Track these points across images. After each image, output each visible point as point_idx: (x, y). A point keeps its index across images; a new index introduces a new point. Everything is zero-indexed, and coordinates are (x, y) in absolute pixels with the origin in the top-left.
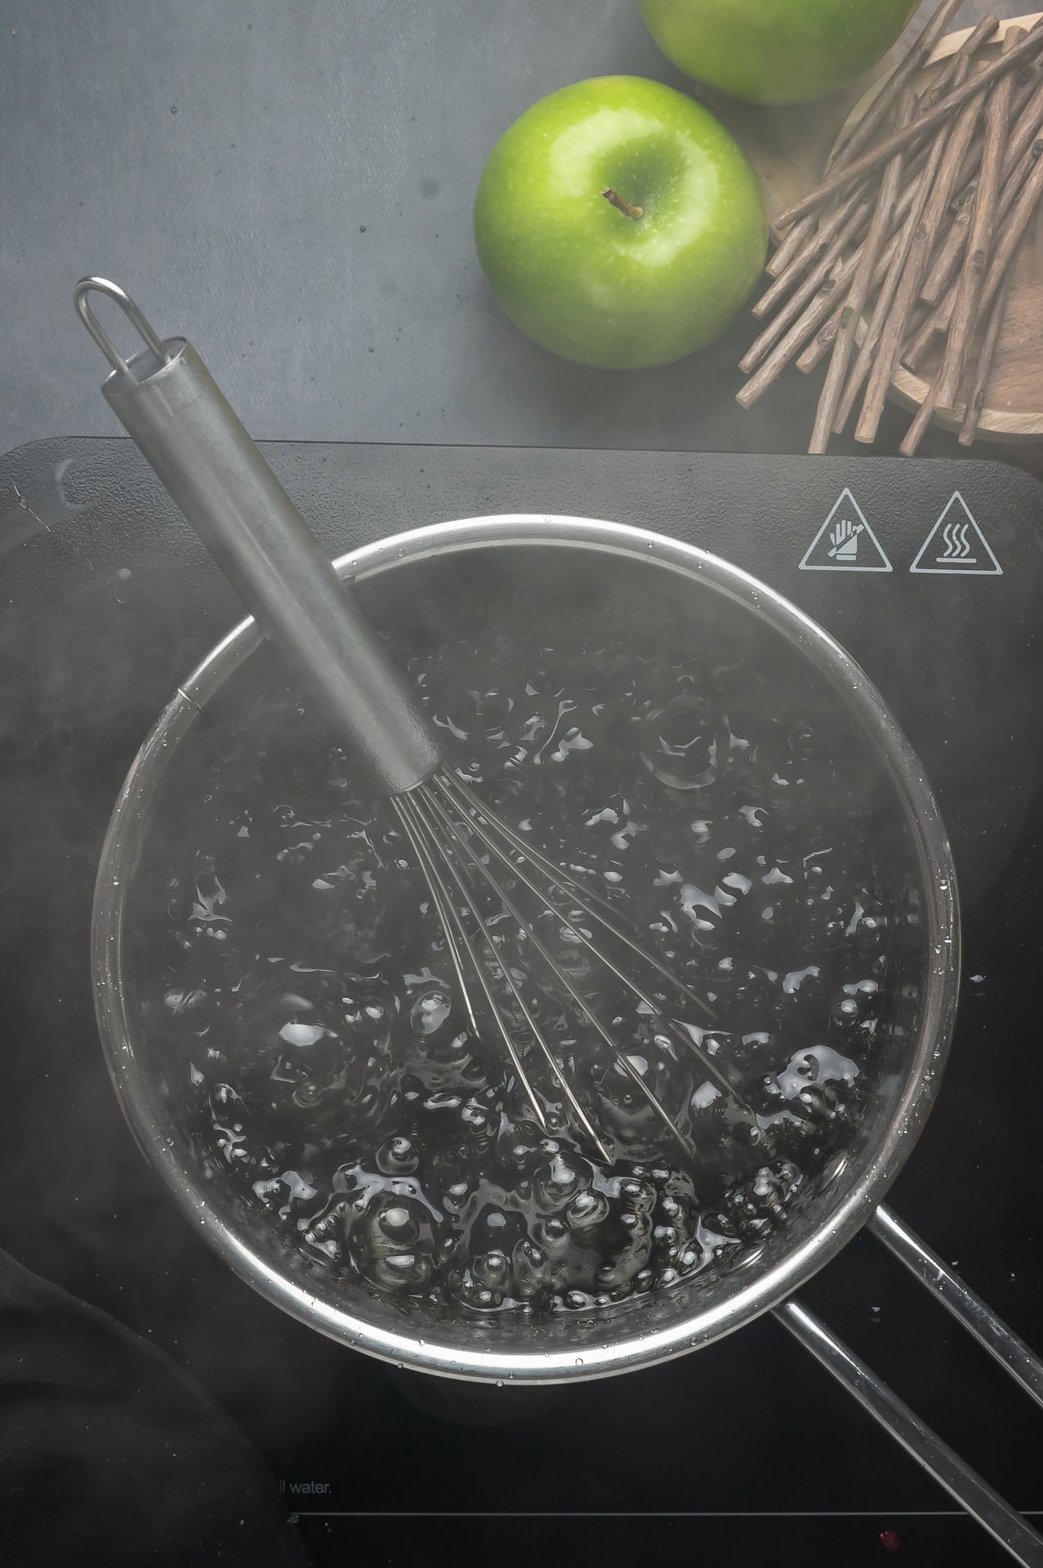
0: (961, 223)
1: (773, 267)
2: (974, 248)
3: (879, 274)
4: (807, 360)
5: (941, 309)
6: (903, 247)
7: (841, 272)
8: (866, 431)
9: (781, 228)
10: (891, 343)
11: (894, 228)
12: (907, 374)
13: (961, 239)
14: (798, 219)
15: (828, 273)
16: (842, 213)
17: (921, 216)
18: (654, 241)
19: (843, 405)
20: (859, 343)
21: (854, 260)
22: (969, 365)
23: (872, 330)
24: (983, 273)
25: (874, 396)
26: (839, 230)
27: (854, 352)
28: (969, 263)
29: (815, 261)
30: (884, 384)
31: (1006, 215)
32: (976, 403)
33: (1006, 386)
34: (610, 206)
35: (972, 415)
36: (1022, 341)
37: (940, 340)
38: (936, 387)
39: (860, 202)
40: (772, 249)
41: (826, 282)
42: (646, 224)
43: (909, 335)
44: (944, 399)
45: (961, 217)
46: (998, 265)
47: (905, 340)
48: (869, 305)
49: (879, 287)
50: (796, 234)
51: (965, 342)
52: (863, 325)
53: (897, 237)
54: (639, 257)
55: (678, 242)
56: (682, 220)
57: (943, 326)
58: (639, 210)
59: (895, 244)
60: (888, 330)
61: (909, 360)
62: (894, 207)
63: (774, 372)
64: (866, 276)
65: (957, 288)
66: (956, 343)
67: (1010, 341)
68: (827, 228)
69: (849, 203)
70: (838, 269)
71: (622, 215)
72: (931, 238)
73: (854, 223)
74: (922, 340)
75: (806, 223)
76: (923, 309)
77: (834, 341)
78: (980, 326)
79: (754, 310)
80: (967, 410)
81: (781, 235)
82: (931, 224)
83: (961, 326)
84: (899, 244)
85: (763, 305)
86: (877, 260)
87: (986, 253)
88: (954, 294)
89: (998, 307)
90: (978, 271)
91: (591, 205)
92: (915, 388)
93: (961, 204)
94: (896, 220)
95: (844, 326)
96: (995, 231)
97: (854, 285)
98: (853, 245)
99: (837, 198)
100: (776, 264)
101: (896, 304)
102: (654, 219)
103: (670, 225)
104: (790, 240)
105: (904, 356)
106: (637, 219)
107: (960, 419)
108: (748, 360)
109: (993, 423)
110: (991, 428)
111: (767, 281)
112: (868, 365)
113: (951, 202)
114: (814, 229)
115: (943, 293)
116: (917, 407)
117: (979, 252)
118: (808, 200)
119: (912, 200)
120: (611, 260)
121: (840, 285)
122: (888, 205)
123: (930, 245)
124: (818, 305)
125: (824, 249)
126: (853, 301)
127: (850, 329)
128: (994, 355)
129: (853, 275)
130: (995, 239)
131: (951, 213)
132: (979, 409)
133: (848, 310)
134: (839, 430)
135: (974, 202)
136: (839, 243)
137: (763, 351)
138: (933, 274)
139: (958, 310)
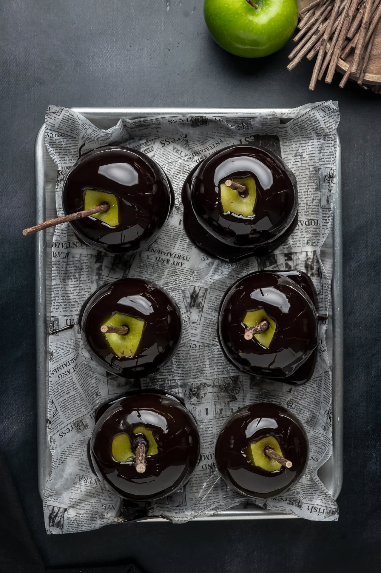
0: (360, 13)
1: (300, 26)
2: (364, 21)
3: (334, 29)
4: (310, 56)
5: (353, 40)
6: (342, 20)
7: (322, 28)
8: (329, 79)
9: (302, 13)
10: (337, 51)
11: (339, 14)
12: (342, 61)
13: (360, 18)
14: (309, 10)
15: (318, 28)
16: (322, 9)
17: (348, 10)
18: (261, 16)
19: (321, 71)
20: (327, 51)
21: (326, 24)
22: (362, 59)
23: (332, 47)
24: (367, 29)
25: (331, 68)
26: (321, 14)
27: (325, 54)
28: (363, 25)
29: (313, 24)
30: (335, 65)
31: (375, 11)
32: (364, 71)
33: (373, 67)
34: (248, 4)
35: (362, 74)
36: (380, 52)
37: (353, 50)
38: (351, 65)
39: (329, 5)
40: (300, 20)
41: (317, 30)
42: (259, 10)
43: (343, 49)
44: (354, 69)
45: (360, 11)
46: (372, 27)
47: (342, 50)
48: (330, 39)
49: (334, 33)
50: (308, 15)
51: (361, 51)
52: (328, 45)
53: (340, 17)
54: (256, 21)
55: (269, 16)
56: (270, 9)
57: (354, 46)
58: (257, 5)
59: (339, 19)
60: (336, 47)
61: (343, 56)
62: (339, 7)
63: (299, 59)
64: (330, 29)
65: (359, 33)
66: (358, 51)
67: (375, 52)
68: (318, 14)
69: (325, 6)
70: (320, 27)
71: (251, 7)
72: (351, 18)
73: (326, 12)
74: (347, 50)
75: (311, 12)
76: (348, 40)
77: (319, 50)
78: (365, 47)
79: (294, 40)
80: (360, 74)
81: (302, 15)
82: (351, 13)
83: (360, 46)
84: (341, 19)
85: (297, 38)
86: (333, 24)
87: (368, 22)
88: (358, 35)
89: (372, 40)
90: (366, 28)
91: (241, 3)
92: (344, 66)
93: (361, 7)
94: (340, 11)
95: (322, 45)
96: (371, 15)
97: (326, 32)
98: (326, 19)
99: (321, 4)
100: (301, 25)
101: (339, 39)
102: (262, 9)
103: (266, 11)
104: (306, 17)
105: (341, 55)
106: (256, 8)
107: (358, 76)
108: (291, 55)
109: (369, 78)
110: (369, 80)
111: (298, 30)
112: (330, 58)
113: (358, 6)
114: (314, 14)
115: (354, 35)
116: (345, 72)
117: (366, 22)
118: (312, 4)
119: (345, 5)
120: (247, 21)
121: (321, 32)
122: (338, 6)
123: (351, 20)
124: (314, 38)
125: (316, 20)
126: (326, 37)
127: (324, 46)
128: (370, 56)
129: (325, 29)
130: (371, 18)
131: (358, 9)
132: (365, 73)
133: (324, 40)
134: (320, 78)
135: (365, 6)
136: (322, 19)
137: (296, 53)
138: (351, 29)
139: (359, 41)
